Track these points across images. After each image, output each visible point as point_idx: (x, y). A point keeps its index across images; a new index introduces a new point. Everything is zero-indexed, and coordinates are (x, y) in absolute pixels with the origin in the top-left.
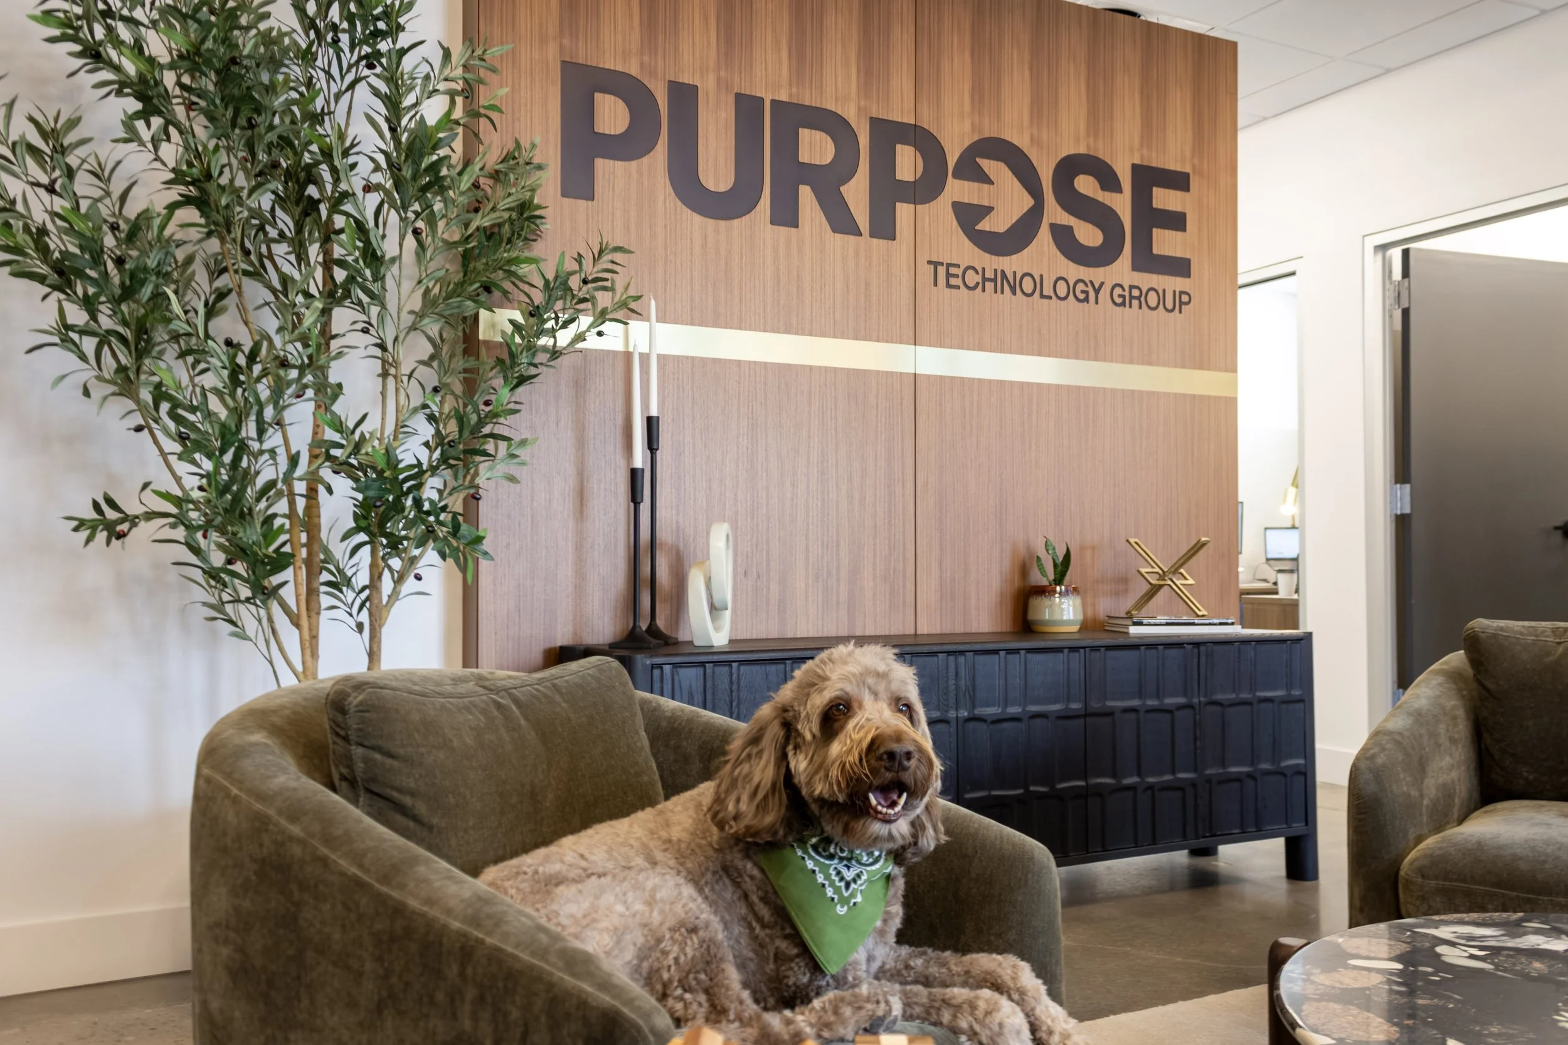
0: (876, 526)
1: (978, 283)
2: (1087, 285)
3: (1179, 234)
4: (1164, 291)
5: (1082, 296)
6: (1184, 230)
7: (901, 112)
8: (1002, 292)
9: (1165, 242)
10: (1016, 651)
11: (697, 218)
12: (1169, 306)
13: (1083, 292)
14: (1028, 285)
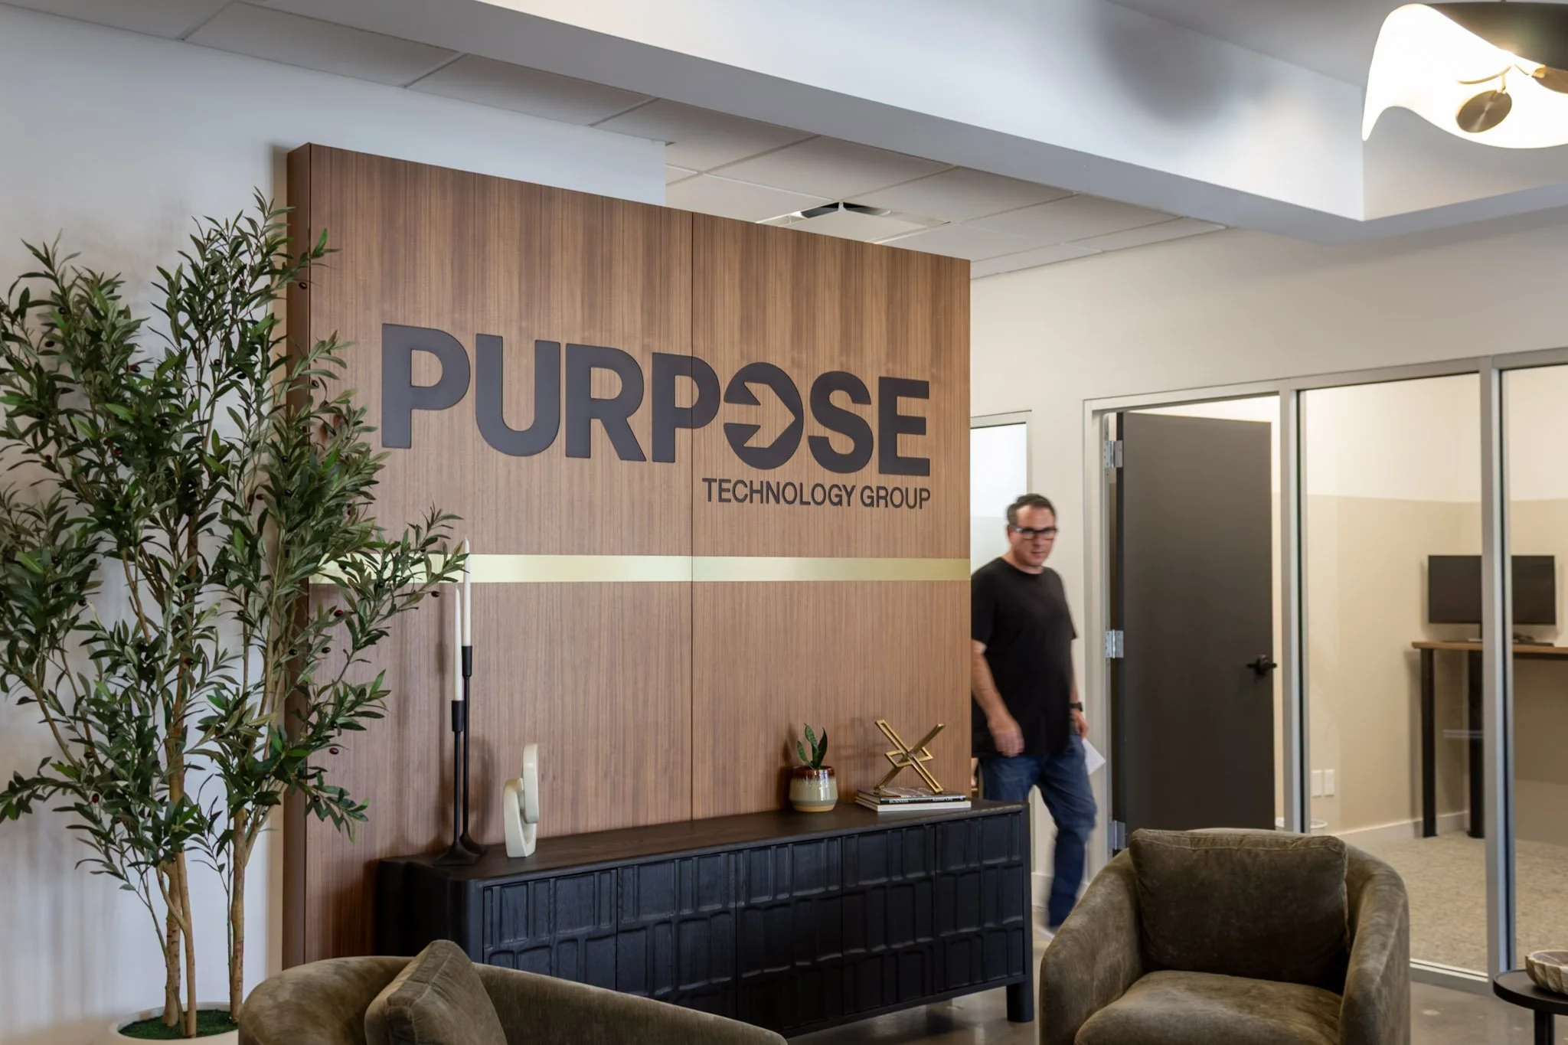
0: (657, 723)
1: (746, 496)
2: (840, 490)
3: (920, 437)
4: (907, 489)
5: (836, 500)
6: (925, 434)
7: (679, 347)
8: (768, 502)
9: (908, 446)
10: (785, 845)
11: (502, 456)
12: (911, 502)
13: (837, 496)
14: (789, 493)
